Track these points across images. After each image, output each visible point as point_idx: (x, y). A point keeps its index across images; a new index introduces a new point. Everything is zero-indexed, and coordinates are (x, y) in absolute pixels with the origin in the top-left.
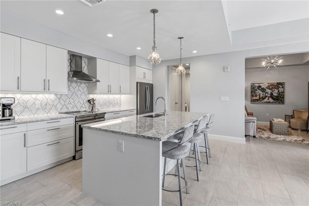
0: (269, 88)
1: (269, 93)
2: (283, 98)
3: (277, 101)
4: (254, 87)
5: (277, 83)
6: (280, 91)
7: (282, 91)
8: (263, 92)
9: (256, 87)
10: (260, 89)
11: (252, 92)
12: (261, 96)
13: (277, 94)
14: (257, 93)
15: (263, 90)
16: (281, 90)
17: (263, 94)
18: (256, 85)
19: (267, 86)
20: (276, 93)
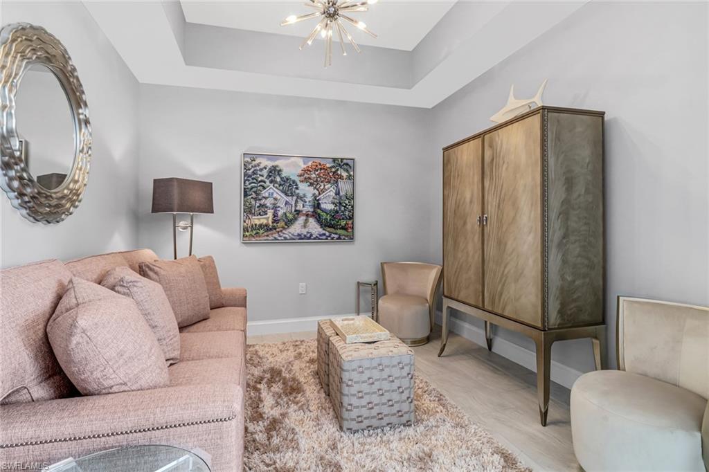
0: (306, 180)
1: (309, 198)
2: (351, 218)
3: (332, 230)
4: (254, 173)
5: (334, 160)
6: (341, 194)
7: (349, 194)
8: (286, 194)
9: (261, 170)
10: (278, 179)
11: (246, 195)
12: (280, 213)
13: (334, 203)
14: (266, 198)
15: (288, 186)
16: (344, 186)
17: (287, 203)
18: (265, 163)
19: (300, 172)
20: (331, 199)
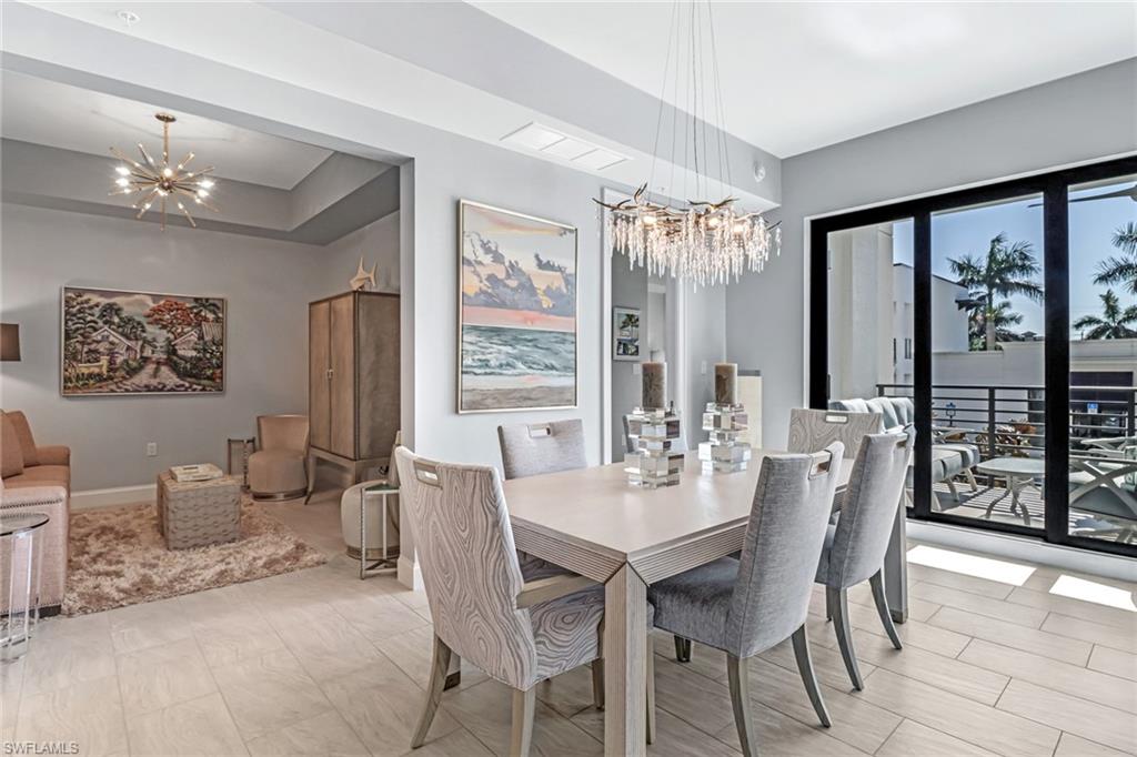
0: (156, 322)
1: (161, 342)
2: (220, 366)
3: (192, 380)
4: (80, 311)
5: (196, 300)
6: (207, 338)
7: (217, 339)
8: (128, 338)
9: (91, 308)
10: (116, 320)
11: (68, 337)
12: (119, 360)
13: (195, 349)
14: (98, 342)
15: (130, 328)
16: (210, 331)
17: (128, 348)
18: (95, 299)
19: (148, 311)
20: (192, 344)
